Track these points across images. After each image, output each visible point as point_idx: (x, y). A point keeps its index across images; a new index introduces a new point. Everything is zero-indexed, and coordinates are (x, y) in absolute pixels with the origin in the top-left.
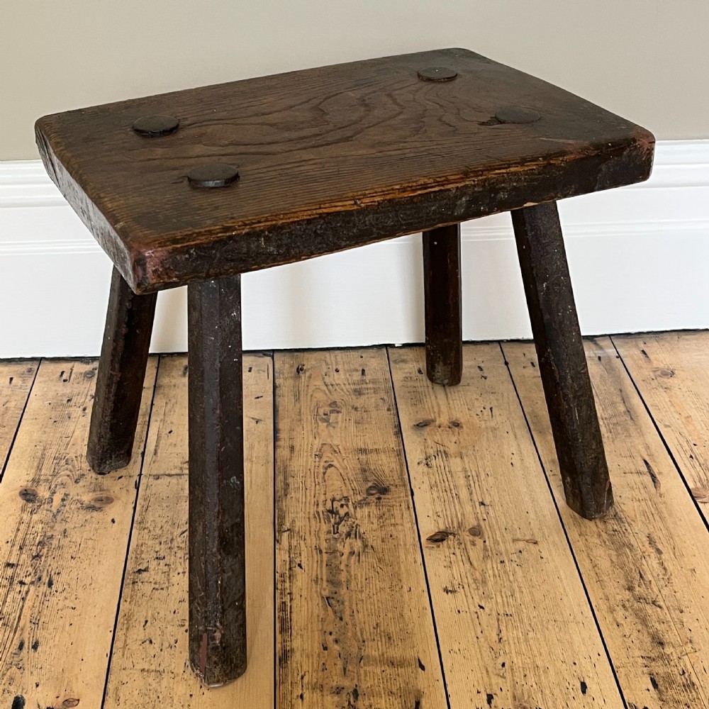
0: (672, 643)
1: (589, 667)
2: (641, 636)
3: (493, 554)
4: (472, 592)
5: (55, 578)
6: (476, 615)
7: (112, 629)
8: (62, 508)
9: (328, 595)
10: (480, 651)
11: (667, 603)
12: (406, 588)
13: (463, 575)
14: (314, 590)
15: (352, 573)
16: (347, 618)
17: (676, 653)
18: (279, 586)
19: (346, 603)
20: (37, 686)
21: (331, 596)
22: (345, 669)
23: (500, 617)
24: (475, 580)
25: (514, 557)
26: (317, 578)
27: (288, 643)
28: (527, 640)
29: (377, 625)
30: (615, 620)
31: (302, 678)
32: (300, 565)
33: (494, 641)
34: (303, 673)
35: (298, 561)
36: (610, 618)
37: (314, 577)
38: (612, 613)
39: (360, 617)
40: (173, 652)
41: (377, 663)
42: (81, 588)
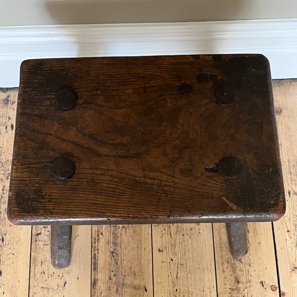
0: (242, 282)
1: (209, 293)
2: (231, 278)
3: (180, 230)
4: (169, 251)
5: (4, 236)
6: (169, 264)
7: (29, 266)
8: (3, 195)
9: (112, 251)
10: (169, 283)
11: (245, 260)
12: (143, 249)
13: (167, 241)
14: (107, 247)
15: (123, 238)
16: (119, 263)
17: (243, 287)
18: (93, 245)
19: (119, 255)
20: (4, 293)
21: (114, 251)
22: (117, 290)
23: (179, 265)
24: (171, 245)
25: (188, 232)
26: (109, 241)
27: (96, 276)
28: (187, 278)
29: (131, 267)
30: (223, 269)
31: (101, 293)
32: (102, 234)
33: (174, 277)
34: (101, 291)
35: (101, 230)
36: (221, 268)
37: (107, 241)
38: (222, 265)
39: (124, 263)
40: (53, 279)
41: (129, 288)
42: (15, 243)
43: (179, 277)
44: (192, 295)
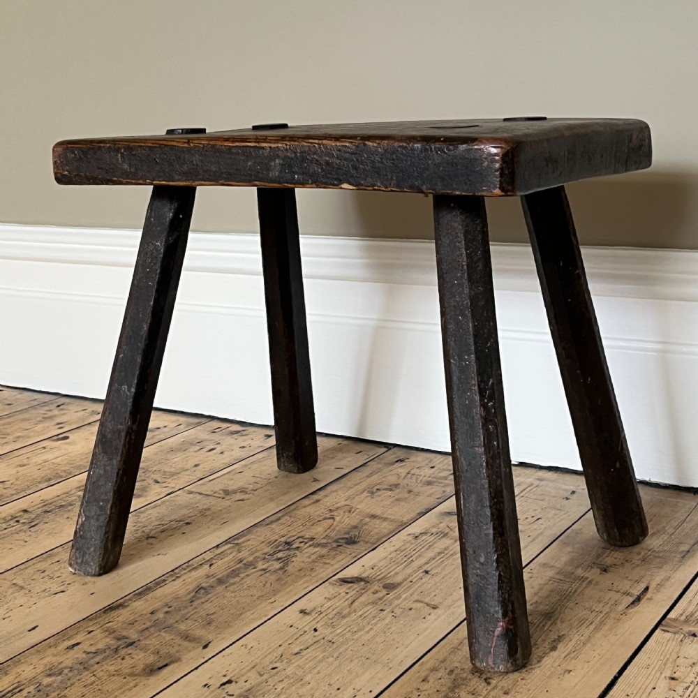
3: (382, 603)
4: (324, 619)
6: (302, 633)
9: (204, 587)
10: (268, 654)
12: (270, 601)
14: (199, 580)
15: (245, 580)
18: (177, 571)
19: (211, 595)
22: (146, 629)
23: (322, 641)
24: (339, 613)
25: (398, 611)
26: (213, 575)
27: (130, 602)
29: (213, 613)
30: (427, 676)
31: (108, 622)
32: (211, 565)
33: (291, 652)
34: (113, 620)
35: (214, 561)
36: (423, 674)
37: (210, 575)
38: (432, 671)
39: (208, 605)
40: (47, 581)
41: (175, 634)
43: (302, 654)
44: (303, 685)
